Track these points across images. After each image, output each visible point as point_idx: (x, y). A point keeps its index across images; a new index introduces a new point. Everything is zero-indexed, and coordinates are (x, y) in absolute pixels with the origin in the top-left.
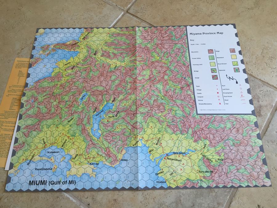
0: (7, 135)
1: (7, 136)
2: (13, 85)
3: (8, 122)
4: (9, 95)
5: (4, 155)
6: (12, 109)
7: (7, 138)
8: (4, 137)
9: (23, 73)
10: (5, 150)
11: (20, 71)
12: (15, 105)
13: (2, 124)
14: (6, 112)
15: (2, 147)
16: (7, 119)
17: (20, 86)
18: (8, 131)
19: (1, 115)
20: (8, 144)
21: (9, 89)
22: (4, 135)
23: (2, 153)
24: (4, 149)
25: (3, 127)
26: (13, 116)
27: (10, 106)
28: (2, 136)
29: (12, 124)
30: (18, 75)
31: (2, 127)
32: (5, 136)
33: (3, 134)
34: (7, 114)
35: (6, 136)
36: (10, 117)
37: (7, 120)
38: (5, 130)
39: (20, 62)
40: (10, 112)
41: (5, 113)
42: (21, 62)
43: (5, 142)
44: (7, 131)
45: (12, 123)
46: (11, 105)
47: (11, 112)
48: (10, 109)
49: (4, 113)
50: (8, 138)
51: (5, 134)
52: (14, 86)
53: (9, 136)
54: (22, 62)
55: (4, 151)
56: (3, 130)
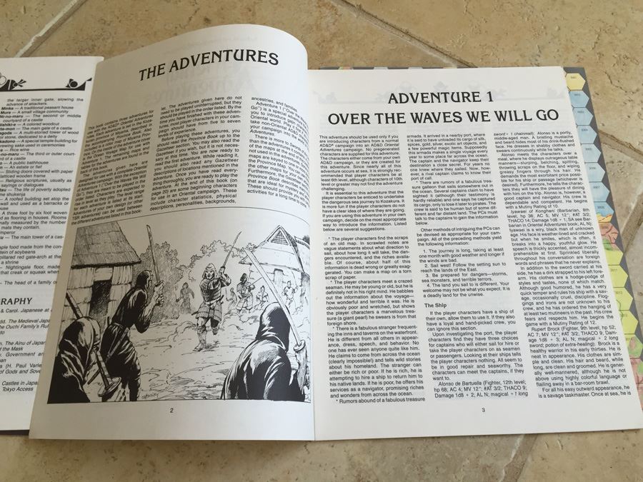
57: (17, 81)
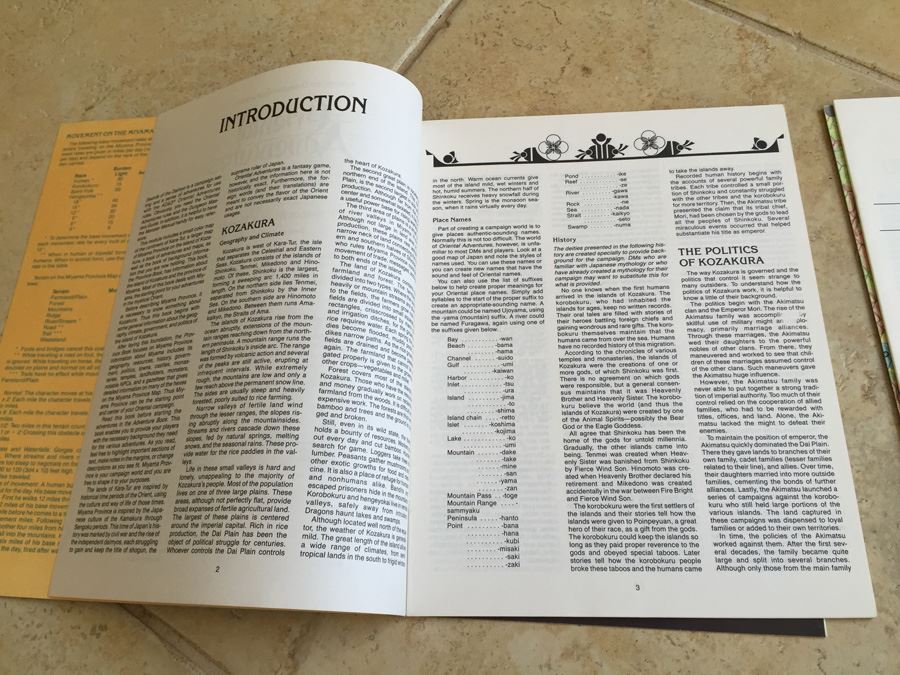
0: (35, 450)
1: (35, 457)
2: (52, 238)
3: (38, 397)
4: (36, 278)
5: (25, 539)
6: (53, 336)
7: (36, 467)
8: (22, 459)
9: (91, 183)
10: (28, 520)
11: (77, 176)
12: (61, 321)
13: (13, 406)
14: (28, 351)
15: (15, 505)
16: (33, 381)
17: (79, 240)
18: (37, 433)
19: (11, 365)
20: (41, 492)
21: (38, 256)
22: (22, 453)
23: (19, 534)
24: (23, 513)
25: (18, 419)
26: (56, 368)
27: (45, 327)
28: (17, 459)
30: (73, 191)
31: (14, 416)
32: (25, 457)
33: (17, 449)
34: (32, 359)
35: (32, 457)
36: (43, 371)
37: (34, 387)
38: (28, 429)
39: (77, 140)
40: (46, 352)
41: (24, 355)
42: (80, 140)
43: (30, 485)
44: (34, 433)
46: (47, 321)
47: (48, 349)
48: (42, 340)
49: (21, 358)
50: (42, 464)
51: (26, 449)
52: (59, 238)
53: (42, 457)
54: (87, 139)
55: (24, 524)
56: (16, 429)
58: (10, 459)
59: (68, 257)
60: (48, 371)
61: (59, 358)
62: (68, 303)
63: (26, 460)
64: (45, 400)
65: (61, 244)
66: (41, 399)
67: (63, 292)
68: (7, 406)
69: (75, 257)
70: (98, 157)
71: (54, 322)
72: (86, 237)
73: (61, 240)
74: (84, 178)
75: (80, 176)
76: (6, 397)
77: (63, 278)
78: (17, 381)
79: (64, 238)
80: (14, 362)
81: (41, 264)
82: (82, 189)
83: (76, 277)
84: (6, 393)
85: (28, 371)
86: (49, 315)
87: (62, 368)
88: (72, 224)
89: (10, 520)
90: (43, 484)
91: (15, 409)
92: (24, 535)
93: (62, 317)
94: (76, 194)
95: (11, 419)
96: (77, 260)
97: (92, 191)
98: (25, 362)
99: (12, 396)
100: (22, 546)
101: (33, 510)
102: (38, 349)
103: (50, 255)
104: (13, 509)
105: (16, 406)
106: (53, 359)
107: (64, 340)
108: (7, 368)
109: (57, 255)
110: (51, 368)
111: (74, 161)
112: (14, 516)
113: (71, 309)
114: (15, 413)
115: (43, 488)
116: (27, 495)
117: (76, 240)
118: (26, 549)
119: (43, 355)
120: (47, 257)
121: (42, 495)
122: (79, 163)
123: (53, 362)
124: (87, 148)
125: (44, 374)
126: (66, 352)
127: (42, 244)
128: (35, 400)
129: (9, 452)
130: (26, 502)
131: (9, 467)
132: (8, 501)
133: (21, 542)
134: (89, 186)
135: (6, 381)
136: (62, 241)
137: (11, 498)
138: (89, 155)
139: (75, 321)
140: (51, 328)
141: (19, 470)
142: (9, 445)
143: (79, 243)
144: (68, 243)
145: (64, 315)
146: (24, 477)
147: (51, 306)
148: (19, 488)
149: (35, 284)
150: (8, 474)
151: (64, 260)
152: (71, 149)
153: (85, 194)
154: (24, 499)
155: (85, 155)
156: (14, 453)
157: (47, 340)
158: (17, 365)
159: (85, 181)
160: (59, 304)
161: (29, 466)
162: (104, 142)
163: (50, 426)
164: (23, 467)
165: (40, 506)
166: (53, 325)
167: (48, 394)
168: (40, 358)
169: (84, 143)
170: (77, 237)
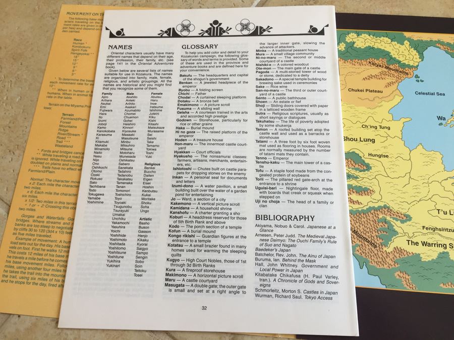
1: (55, 223)
2: (60, 79)
3: (55, 183)
4: (50, 104)
5: (49, 278)
6: (64, 144)
7: (55, 230)
8: (45, 224)
9: (85, 45)
10: (51, 265)
11: (75, 40)
12: (69, 134)
13: (38, 188)
14: (46, 153)
15: (42, 255)
16: (51, 172)
17: (79, 82)
18: (55, 207)
19: (34, 161)
20: (59, 246)
21: (51, 90)
22: (45, 220)
23: (45, 274)
24: (47, 260)
25: (41, 197)
26: (68, 165)
27: (58, 137)
28: (41, 224)
29: (68, 186)
30: (73, 50)
31: (38, 195)
32: (47, 222)
33: (42, 217)
34: (49, 158)
35: (52, 223)
36: (58, 166)
37: (52, 177)
38: (49, 204)
39: (73, 16)
40: (59, 154)
41: (44, 155)
42: (76, 16)
43: (52, 241)
44: (53, 207)
45: (67, 184)
46: (59, 133)
47: (61, 152)
48: (56, 146)
49: (41, 156)
50: (59, 228)
51: (48, 217)
52: (65, 79)
53: (60, 223)
54: (81, 16)
55: (48, 268)
56: (40, 204)
57: (265, 27)
58: (37, 224)
59: (72, 92)
60: (61, 166)
61: (68, 159)
62: (73, 123)
63: (48, 225)
64: (60, 186)
65: (66, 83)
66: (57, 185)
67: (70, 115)
68: (33, 188)
69: (77, 93)
70: (89, 29)
71: (64, 134)
72: (84, 81)
73: (66, 81)
74: (80, 42)
75: (77, 40)
76: (32, 182)
77: (69, 106)
78: (40, 171)
79: (68, 80)
80: (37, 159)
81: (53, 95)
82: (79, 49)
83: (78, 106)
84: (32, 179)
85: (47, 165)
86: (60, 129)
87: (71, 165)
88: (73, 71)
89: (38, 264)
90: (61, 241)
91: (38, 190)
92: (48, 275)
93: (69, 132)
94: (76, 52)
95: (36, 197)
96: (78, 95)
97: (86, 51)
98: (45, 159)
99: (36, 182)
100: (47, 283)
101: (55, 258)
102: (53, 152)
103: (59, 90)
104: (40, 257)
105: (40, 188)
106: (65, 158)
107: (72, 147)
108: (32, 163)
109: (64, 90)
110: (63, 165)
111: (73, 30)
112: (41, 262)
113: (76, 127)
114: (39, 193)
115: (60, 244)
116: (49, 248)
117: (77, 82)
118: (50, 285)
119: (57, 156)
120: (56, 91)
121: (61, 249)
122: (77, 32)
123: (64, 161)
124: (81, 22)
125: (59, 168)
126: (73, 155)
127: (53, 83)
128: (53, 185)
129: (35, 218)
130: (49, 253)
131: (36, 228)
132: (36, 252)
133: (47, 280)
134: (84, 47)
135: (32, 171)
136: (68, 81)
137: (38, 250)
138: (83, 27)
139: (79, 135)
140: (63, 138)
141: (43, 231)
142: (35, 214)
143: (79, 84)
144: (71, 83)
145: (71, 131)
146: (48, 236)
147: (62, 124)
148: (43, 243)
149: (50, 108)
150: (35, 233)
151: (69, 94)
152: (70, 22)
153: (82, 52)
154: (48, 250)
155: (80, 27)
156: (39, 219)
157: (60, 146)
158: (39, 161)
159: (82, 44)
160: (67, 123)
161: (50, 229)
162: (92, 19)
163: (64, 203)
164: (46, 229)
165: (59, 256)
166: (63, 136)
167: (62, 181)
168: (56, 158)
169: (79, 19)
170: (78, 80)
